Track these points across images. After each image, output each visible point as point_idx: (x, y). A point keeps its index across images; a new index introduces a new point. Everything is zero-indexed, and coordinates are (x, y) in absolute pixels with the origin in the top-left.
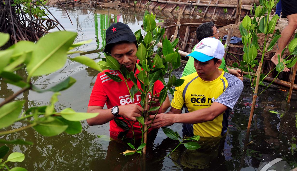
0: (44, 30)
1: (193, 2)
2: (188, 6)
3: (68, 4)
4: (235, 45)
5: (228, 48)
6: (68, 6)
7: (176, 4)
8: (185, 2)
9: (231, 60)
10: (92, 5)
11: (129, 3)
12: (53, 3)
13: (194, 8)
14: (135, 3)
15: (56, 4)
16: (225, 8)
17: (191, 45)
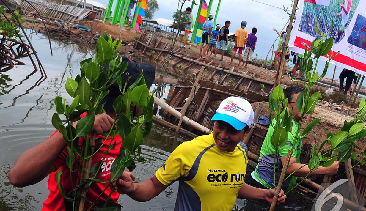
0: (10, 56)
1: (226, 69)
2: (218, 72)
3: (61, 34)
4: (264, 127)
5: (254, 129)
6: (61, 36)
7: (204, 66)
8: (216, 66)
9: (255, 145)
10: (95, 43)
11: (145, 51)
12: (40, 28)
13: (225, 76)
14: (152, 53)
15: (44, 30)
16: (263, 83)
17: (208, 116)
